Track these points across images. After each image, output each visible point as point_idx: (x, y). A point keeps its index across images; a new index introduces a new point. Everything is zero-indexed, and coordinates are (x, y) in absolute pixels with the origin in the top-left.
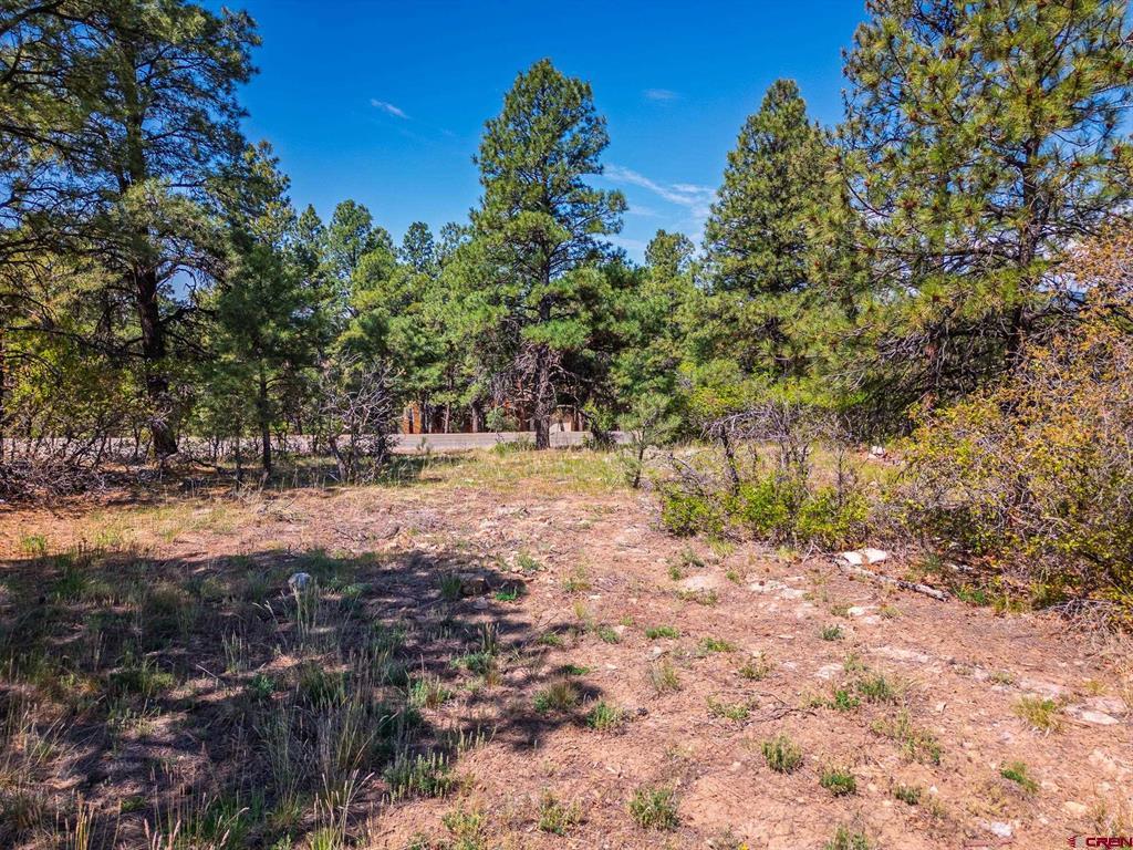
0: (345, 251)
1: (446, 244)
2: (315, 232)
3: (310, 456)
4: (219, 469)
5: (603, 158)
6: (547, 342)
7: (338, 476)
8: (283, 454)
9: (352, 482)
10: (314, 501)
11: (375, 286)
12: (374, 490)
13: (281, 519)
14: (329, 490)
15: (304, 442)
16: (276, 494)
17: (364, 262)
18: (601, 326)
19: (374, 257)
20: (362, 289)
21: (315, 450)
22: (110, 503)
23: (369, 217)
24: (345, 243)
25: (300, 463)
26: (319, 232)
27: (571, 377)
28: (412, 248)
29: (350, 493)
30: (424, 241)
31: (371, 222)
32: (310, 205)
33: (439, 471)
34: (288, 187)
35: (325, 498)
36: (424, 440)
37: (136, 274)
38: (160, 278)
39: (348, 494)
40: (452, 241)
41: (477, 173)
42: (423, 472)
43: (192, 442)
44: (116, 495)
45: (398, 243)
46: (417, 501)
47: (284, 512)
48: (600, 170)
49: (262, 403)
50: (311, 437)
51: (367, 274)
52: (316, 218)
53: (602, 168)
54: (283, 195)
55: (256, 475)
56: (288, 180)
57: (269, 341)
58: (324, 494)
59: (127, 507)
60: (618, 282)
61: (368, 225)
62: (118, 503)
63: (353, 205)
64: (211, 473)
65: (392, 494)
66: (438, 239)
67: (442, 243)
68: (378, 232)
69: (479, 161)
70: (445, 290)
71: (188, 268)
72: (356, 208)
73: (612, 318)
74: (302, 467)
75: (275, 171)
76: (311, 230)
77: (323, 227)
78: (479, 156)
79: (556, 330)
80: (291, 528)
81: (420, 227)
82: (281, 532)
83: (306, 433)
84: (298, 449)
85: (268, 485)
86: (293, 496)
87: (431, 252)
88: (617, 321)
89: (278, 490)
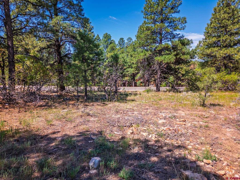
0: (105, 44)
1: (128, 42)
2: (99, 41)
3: (97, 92)
4: (74, 95)
5: (179, 8)
6: (162, 61)
7: (106, 98)
8: (91, 91)
9: (111, 101)
10: (99, 107)
11: (112, 52)
12: (117, 104)
13: (89, 115)
14: (103, 103)
15: (96, 88)
16: (88, 104)
17: (110, 47)
18: (178, 57)
19: (112, 45)
20: (109, 53)
21: (98, 90)
22: (39, 106)
23: (111, 37)
24: (105, 43)
25: (95, 94)
26: (100, 40)
27: (168, 72)
28: (120, 44)
29: (110, 105)
30: (123, 42)
31: (111, 38)
32: (98, 34)
33: (132, 97)
34: (93, 29)
35: (103, 106)
36: (124, 88)
37: (56, 45)
38: (61, 45)
39: (109, 105)
40: (129, 41)
41: (143, 15)
42: (128, 98)
43: (69, 88)
44: (41, 103)
45: (117, 43)
46: (131, 108)
47: (90, 112)
48: (179, 12)
49: (85, 77)
50: (98, 87)
51: (110, 49)
52: (99, 37)
53: (179, 11)
54: (92, 31)
55: (83, 97)
56: (93, 27)
57: (86, 58)
58: (102, 105)
59: (43, 108)
60: (183, 44)
61: (110, 39)
62: (41, 106)
63: (107, 34)
64: (72, 96)
65: (123, 106)
66: (126, 41)
67: (127, 42)
68: (112, 41)
69: (143, 12)
70: (128, 53)
71: (68, 43)
72: (108, 35)
73: (181, 55)
74: (95, 95)
75: (90, 25)
76: (98, 40)
77: (100, 39)
78: (143, 10)
79: (165, 58)
80: (92, 119)
81: (122, 39)
82: (89, 121)
83: (97, 86)
84: (95, 90)
85: (86, 101)
86: (93, 105)
87: (124, 45)
88: (183, 55)
89: (89, 103)
